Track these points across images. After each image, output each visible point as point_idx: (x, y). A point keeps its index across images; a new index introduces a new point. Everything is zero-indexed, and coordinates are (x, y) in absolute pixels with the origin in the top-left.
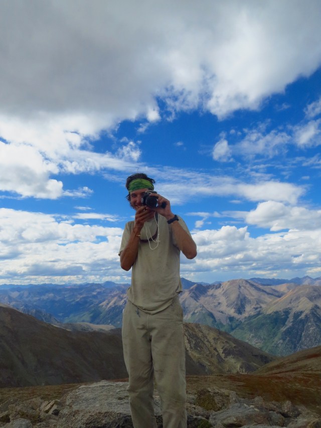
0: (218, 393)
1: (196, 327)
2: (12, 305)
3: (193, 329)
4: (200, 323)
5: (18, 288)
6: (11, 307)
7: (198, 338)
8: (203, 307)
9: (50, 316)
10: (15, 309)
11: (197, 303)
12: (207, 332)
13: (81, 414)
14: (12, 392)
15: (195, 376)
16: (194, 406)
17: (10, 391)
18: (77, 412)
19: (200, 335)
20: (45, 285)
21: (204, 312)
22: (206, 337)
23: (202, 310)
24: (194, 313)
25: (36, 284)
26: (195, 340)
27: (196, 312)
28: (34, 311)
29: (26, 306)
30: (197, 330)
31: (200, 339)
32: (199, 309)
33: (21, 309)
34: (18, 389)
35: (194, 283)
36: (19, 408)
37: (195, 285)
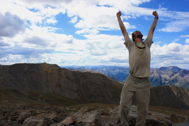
0: (180, 117)
1: (182, 89)
2: (103, 73)
3: (180, 90)
4: (183, 87)
5: (106, 67)
6: (103, 74)
7: (182, 94)
8: (186, 80)
9: (118, 79)
10: (104, 75)
11: (183, 78)
12: (187, 92)
13: (118, 114)
14: (103, 105)
15: (179, 109)
16: (167, 120)
17: (103, 104)
18: (117, 113)
19: (183, 92)
20: (115, 66)
21: (186, 82)
22: (186, 94)
23: (185, 81)
24: (181, 83)
25: (112, 66)
26: (181, 94)
27: (182, 82)
28: (111, 76)
29: (108, 74)
30: (182, 90)
31: (183, 95)
32: (184, 81)
33: (107, 75)
34: (106, 104)
35: (182, 69)
36: (102, 110)
37: (183, 70)
